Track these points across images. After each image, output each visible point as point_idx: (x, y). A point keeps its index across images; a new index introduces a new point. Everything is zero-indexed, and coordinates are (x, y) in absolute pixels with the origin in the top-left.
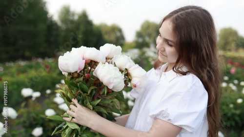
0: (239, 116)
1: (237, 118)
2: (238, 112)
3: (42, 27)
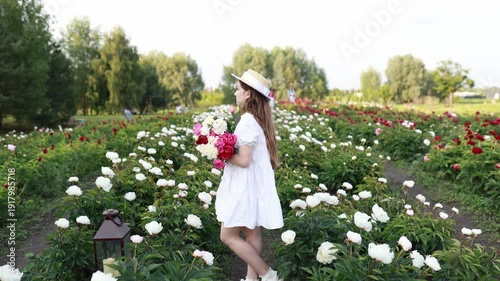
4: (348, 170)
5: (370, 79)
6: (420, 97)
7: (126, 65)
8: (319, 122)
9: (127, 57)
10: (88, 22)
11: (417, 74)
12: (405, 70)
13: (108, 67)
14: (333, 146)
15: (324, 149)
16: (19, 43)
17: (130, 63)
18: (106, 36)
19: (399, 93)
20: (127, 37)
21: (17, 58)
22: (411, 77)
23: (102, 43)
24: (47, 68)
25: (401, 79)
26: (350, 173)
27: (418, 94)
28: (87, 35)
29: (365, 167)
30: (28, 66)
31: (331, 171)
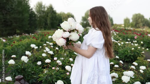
0: (133, 56)
1: (132, 57)
2: (132, 54)
3: (27, 15)
4: (130, 54)
5: (126, 21)
6: (142, 26)
7: (53, 16)
8: (114, 34)
9: (53, 13)
10: (42, 3)
11: (142, 19)
12: (138, 18)
13: (48, 16)
14: (122, 43)
15: (119, 44)
16: (20, 8)
17: (54, 15)
18: (47, 7)
19: (136, 25)
20: (53, 7)
21: (19, 13)
22: (140, 20)
23: (46, 9)
24: (28, 16)
25: (137, 21)
26: (131, 55)
27: (142, 25)
28: (42, 7)
29: (137, 53)
30: (23, 15)
31: (123, 54)
